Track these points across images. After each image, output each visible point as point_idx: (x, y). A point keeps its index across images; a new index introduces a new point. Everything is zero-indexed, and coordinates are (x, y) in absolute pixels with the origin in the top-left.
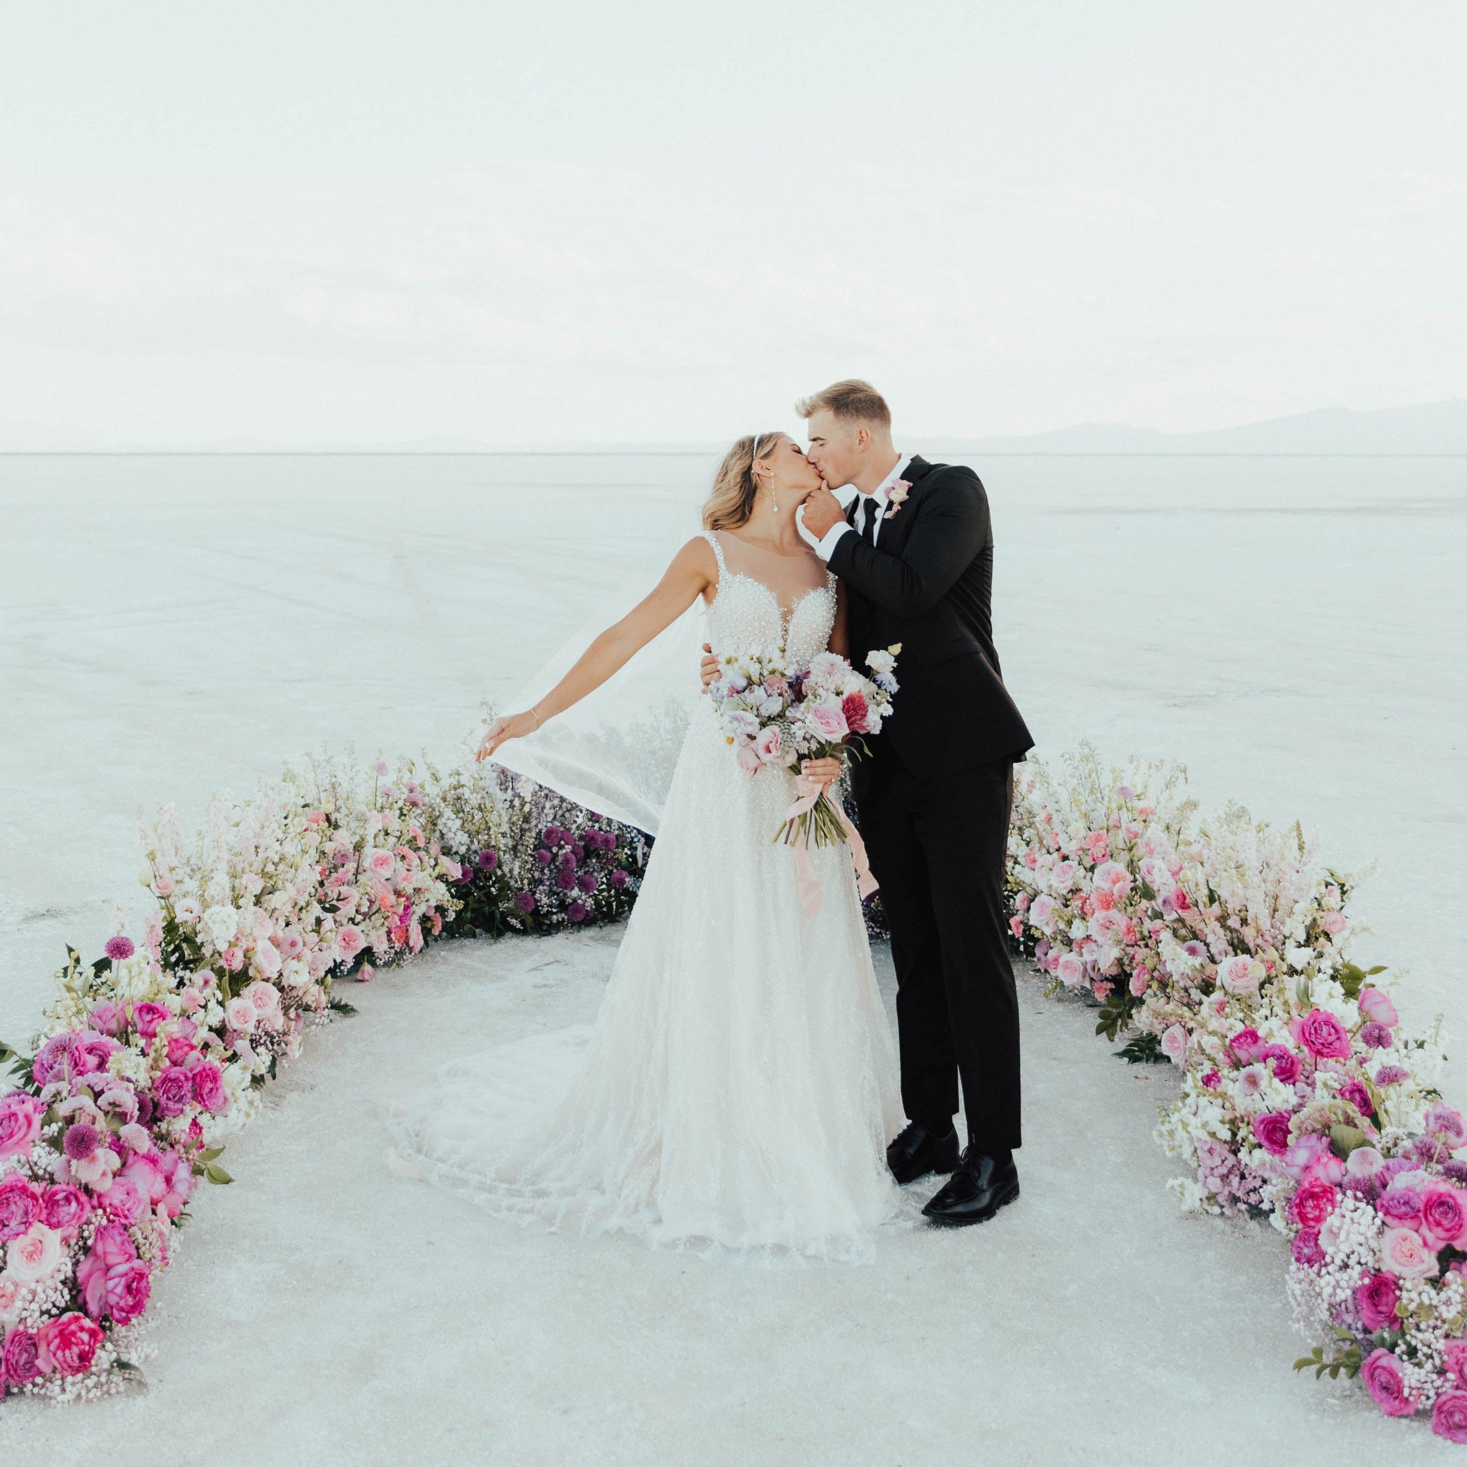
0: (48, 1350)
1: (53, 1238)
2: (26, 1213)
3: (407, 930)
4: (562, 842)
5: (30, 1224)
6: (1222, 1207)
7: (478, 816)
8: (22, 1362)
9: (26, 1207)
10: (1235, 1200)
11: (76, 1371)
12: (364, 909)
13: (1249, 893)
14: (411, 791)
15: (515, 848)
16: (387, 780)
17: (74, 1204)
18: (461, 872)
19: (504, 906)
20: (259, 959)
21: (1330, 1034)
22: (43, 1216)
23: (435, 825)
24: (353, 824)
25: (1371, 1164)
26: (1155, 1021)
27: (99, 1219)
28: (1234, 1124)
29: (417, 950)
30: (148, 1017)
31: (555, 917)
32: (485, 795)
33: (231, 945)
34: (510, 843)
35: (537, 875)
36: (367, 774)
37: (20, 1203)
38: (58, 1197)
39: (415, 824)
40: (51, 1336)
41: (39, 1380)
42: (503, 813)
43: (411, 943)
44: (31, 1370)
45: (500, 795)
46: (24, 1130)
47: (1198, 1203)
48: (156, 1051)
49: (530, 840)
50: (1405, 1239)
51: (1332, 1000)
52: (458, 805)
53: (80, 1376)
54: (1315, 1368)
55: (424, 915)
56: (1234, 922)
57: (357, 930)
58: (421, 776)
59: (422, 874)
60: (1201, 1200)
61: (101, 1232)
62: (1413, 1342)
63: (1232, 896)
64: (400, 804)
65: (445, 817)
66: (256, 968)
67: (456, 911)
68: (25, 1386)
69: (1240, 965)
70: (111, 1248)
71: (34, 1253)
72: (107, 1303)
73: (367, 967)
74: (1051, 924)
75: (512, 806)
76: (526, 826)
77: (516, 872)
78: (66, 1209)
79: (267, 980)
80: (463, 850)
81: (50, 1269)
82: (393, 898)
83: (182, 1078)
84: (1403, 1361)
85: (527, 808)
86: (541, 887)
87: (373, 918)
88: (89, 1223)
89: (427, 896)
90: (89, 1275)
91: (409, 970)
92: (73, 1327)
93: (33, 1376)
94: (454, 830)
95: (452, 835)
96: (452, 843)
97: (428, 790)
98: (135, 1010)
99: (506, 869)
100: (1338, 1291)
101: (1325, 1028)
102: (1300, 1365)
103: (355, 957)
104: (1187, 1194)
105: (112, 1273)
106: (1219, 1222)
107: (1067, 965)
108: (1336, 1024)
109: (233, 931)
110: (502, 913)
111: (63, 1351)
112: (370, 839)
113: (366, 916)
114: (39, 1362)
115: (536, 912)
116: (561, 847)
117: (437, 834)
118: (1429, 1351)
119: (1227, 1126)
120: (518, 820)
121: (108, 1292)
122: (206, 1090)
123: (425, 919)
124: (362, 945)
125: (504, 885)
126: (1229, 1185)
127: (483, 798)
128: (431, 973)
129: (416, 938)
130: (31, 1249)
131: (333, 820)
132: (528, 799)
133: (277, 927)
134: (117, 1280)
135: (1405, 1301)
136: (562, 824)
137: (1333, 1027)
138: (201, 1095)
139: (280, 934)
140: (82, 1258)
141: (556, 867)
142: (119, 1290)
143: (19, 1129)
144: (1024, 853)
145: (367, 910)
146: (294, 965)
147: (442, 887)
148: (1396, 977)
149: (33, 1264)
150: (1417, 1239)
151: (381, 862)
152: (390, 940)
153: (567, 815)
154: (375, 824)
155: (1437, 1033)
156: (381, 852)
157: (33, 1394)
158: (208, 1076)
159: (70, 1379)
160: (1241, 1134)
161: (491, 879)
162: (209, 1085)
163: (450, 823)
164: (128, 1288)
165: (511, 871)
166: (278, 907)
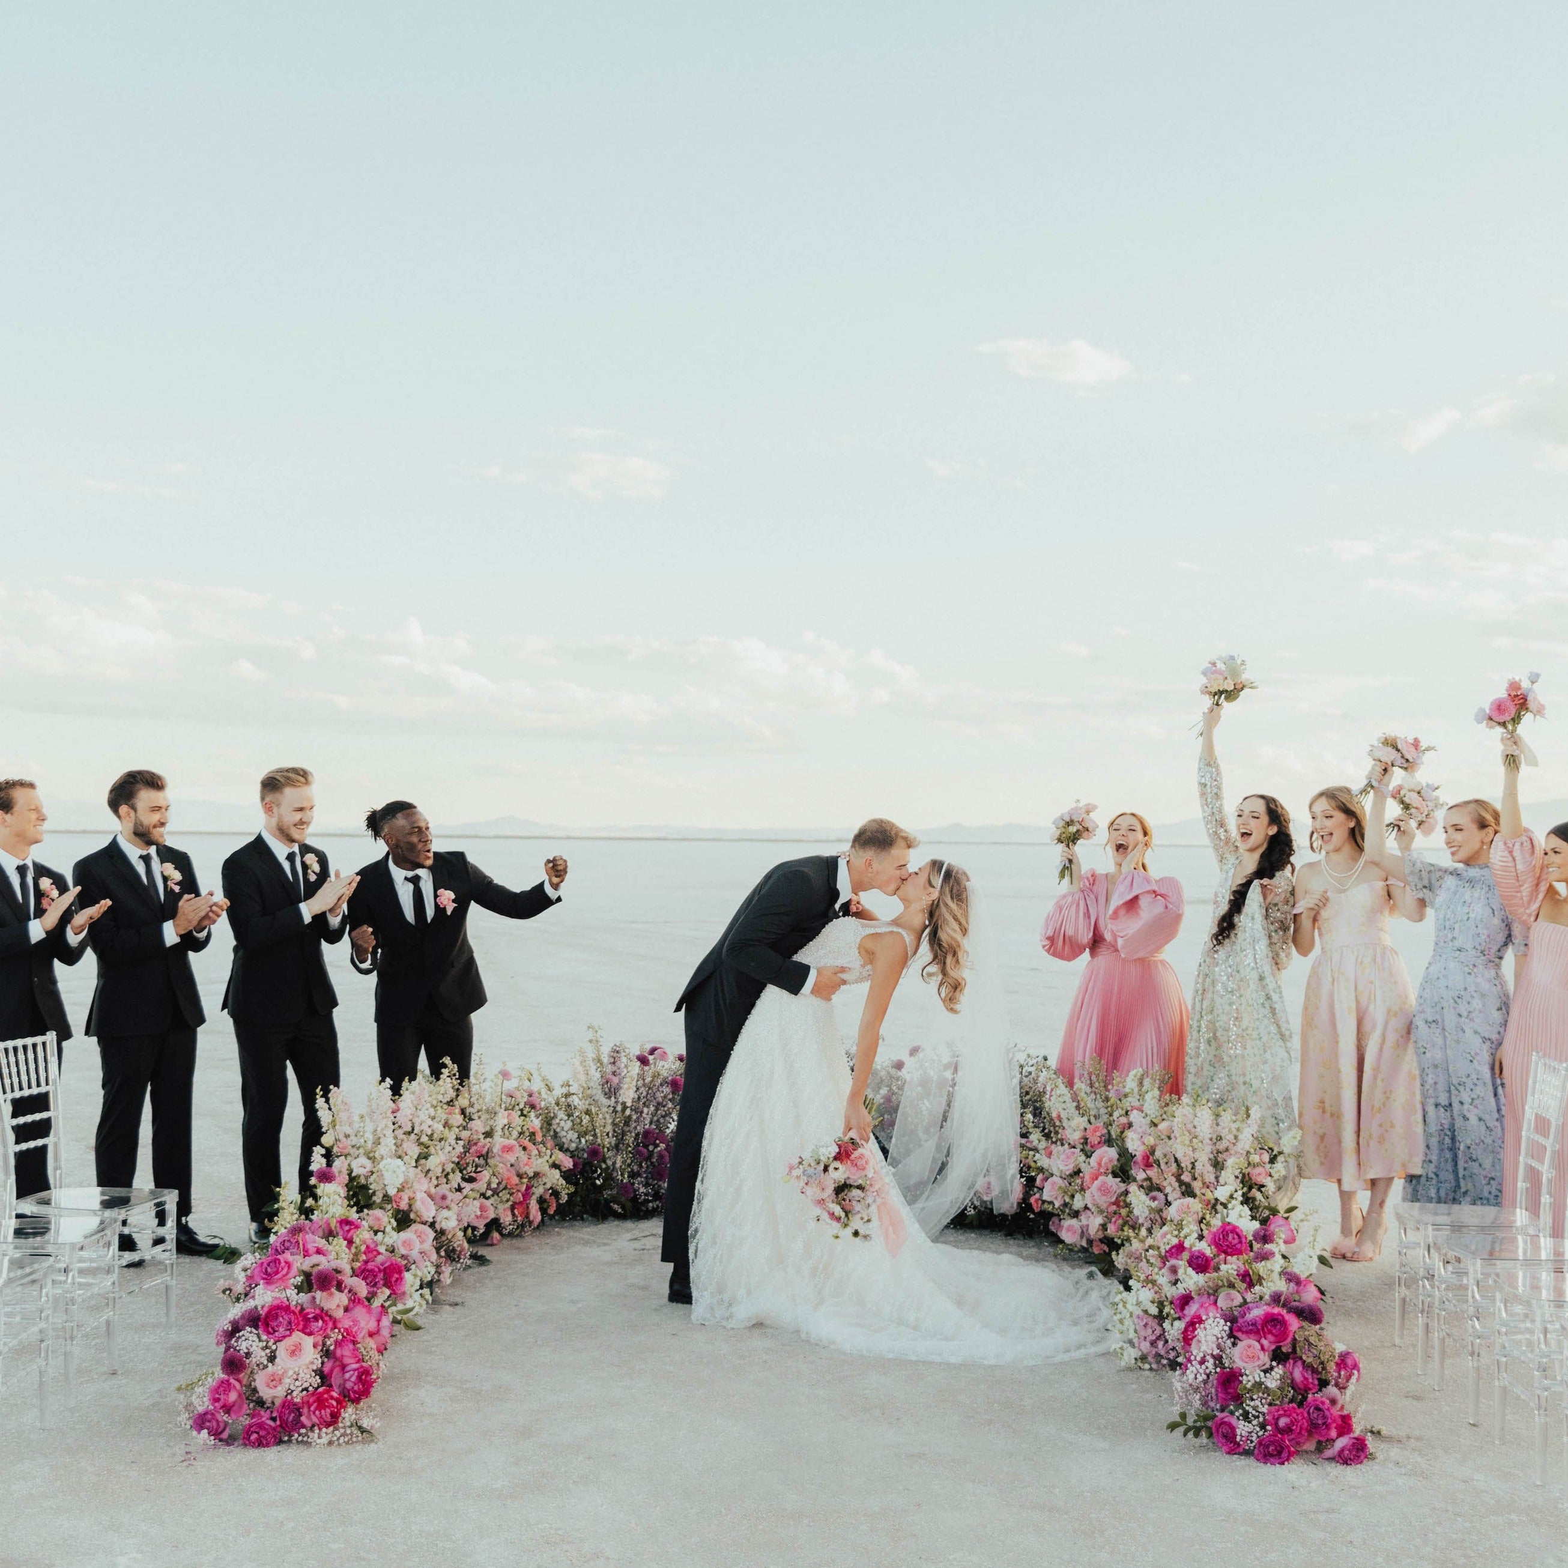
0: (309, 1411)
1: (308, 1341)
2: (290, 1323)
3: (528, 1207)
4: (658, 1142)
5: (293, 1331)
6: (1150, 1364)
7: (586, 1119)
8: (291, 1418)
9: (290, 1319)
10: (1158, 1356)
11: (328, 1425)
12: (494, 1186)
13: (1197, 1155)
14: (530, 1095)
15: (617, 1146)
16: (510, 1085)
17: (320, 1322)
18: (572, 1163)
19: (607, 1194)
20: (418, 1205)
21: (1234, 1239)
22: (301, 1327)
23: (550, 1125)
24: (485, 1116)
25: (1232, 1300)
26: (1129, 1261)
27: (335, 1335)
28: (1161, 1305)
29: (536, 1224)
30: (347, 1228)
31: (651, 1204)
32: (593, 1102)
33: (399, 1190)
34: (613, 1141)
35: (635, 1168)
36: (492, 1081)
37: (286, 1317)
38: (310, 1316)
39: (535, 1122)
40: (311, 1400)
41: (303, 1431)
42: (608, 1116)
43: (531, 1218)
44: (298, 1425)
45: (604, 1101)
46: (286, 1270)
47: (1133, 1361)
48: (356, 1248)
49: (630, 1139)
50: (1249, 1347)
51: (1241, 1219)
52: (569, 1110)
53: (331, 1428)
54: (1182, 1429)
55: (541, 1197)
56: (1186, 1177)
57: (488, 1203)
58: (537, 1085)
59: (540, 1160)
60: (1136, 1359)
61: (338, 1344)
62: (1247, 1408)
63: (1185, 1156)
64: (522, 1106)
65: (559, 1118)
66: (416, 1213)
67: (568, 1194)
68: (293, 1436)
69: (1185, 1205)
70: (346, 1352)
71: (295, 1351)
72: (345, 1388)
73: (496, 1235)
74: (1059, 1199)
75: (615, 1111)
76: (626, 1129)
77: (618, 1165)
78: (316, 1324)
79: (424, 1223)
80: (573, 1146)
81: (307, 1361)
82: (516, 1180)
83: (377, 1270)
84: (1239, 1420)
85: (628, 1112)
86: (639, 1179)
87: (500, 1194)
88: (329, 1337)
89: (545, 1180)
90: (332, 1371)
91: (530, 1240)
92: (326, 1396)
93: (299, 1429)
94: (566, 1129)
95: (564, 1133)
96: (564, 1140)
97: (544, 1096)
98: (337, 1222)
99: (610, 1163)
100: (1198, 1376)
101: (1230, 1236)
102: (1173, 1427)
103: (486, 1225)
104: (1125, 1354)
105: (348, 1368)
106: (1147, 1373)
107: (1070, 1229)
108: (1240, 1233)
109: (401, 1180)
110: (606, 1199)
111: (320, 1411)
112: (499, 1128)
113: (496, 1192)
114: (303, 1419)
115: (635, 1199)
116: (657, 1146)
117: (552, 1133)
118: (1257, 1414)
119: (1156, 1305)
120: (620, 1122)
121: (345, 1381)
122: (394, 1279)
123: (541, 1201)
124: (492, 1215)
125: (609, 1177)
126: (1156, 1347)
127: (590, 1105)
128: (547, 1241)
129: (535, 1214)
130: (294, 1348)
131: (468, 1114)
132: (629, 1104)
133: (431, 1184)
134: (352, 1373)
135: (1244, 1382)
136: (657, 1127)
137: (1238, 1234)
138: (391, 1282)
139: (433, 1191)
140: (326, 1360)
141: (652, 1163)
142: (354, 1379)
143: (283, 1269)
144: (1043, 1147)
145: (496, 1186)
146: (445, 1213)
147: (556, 1173)
148: (1306, 1215)
149: (295, 1358)
150: (1257, 1345)
151: (508, 1149)
152: (513, 1215)
153: (662, 1120)
154: (501, 1120)
155: (1315, 1241)
156: (506, 1142)
157: (298, 1442)
158: (395, 1269)
159: (324, 1430)
160: (1167, 1310)
161: (596, 1172)
162: (396, 1276)
163: (562, 1123)
164: (359, 1378)
165: (614, 1163)
166: (432, 1169)
